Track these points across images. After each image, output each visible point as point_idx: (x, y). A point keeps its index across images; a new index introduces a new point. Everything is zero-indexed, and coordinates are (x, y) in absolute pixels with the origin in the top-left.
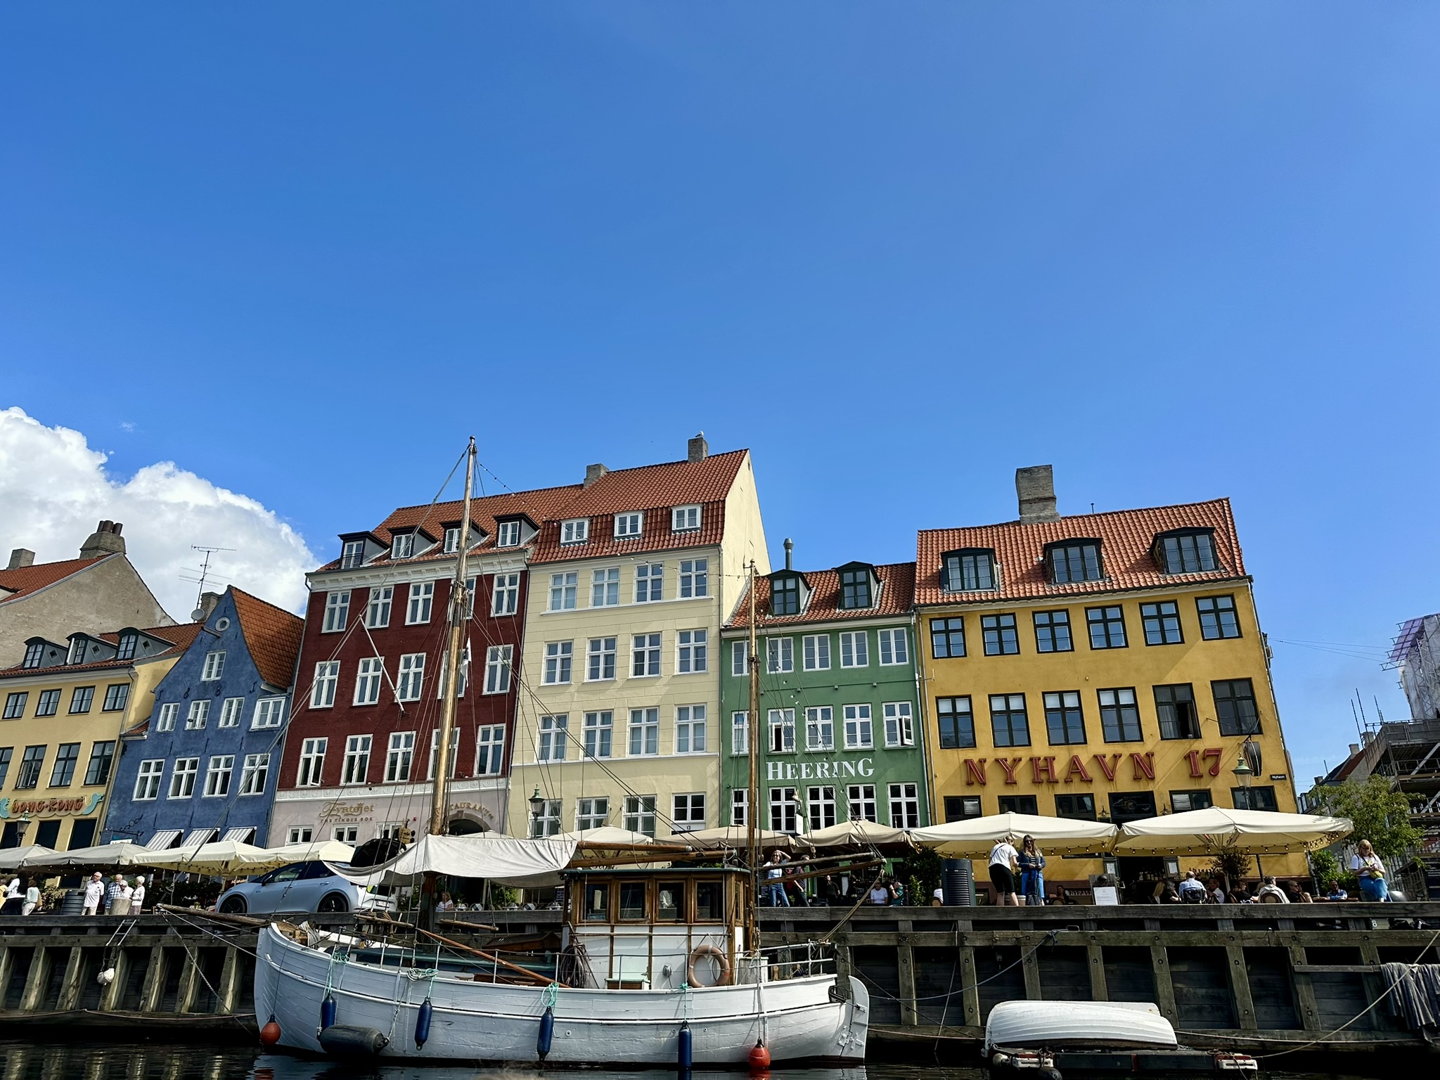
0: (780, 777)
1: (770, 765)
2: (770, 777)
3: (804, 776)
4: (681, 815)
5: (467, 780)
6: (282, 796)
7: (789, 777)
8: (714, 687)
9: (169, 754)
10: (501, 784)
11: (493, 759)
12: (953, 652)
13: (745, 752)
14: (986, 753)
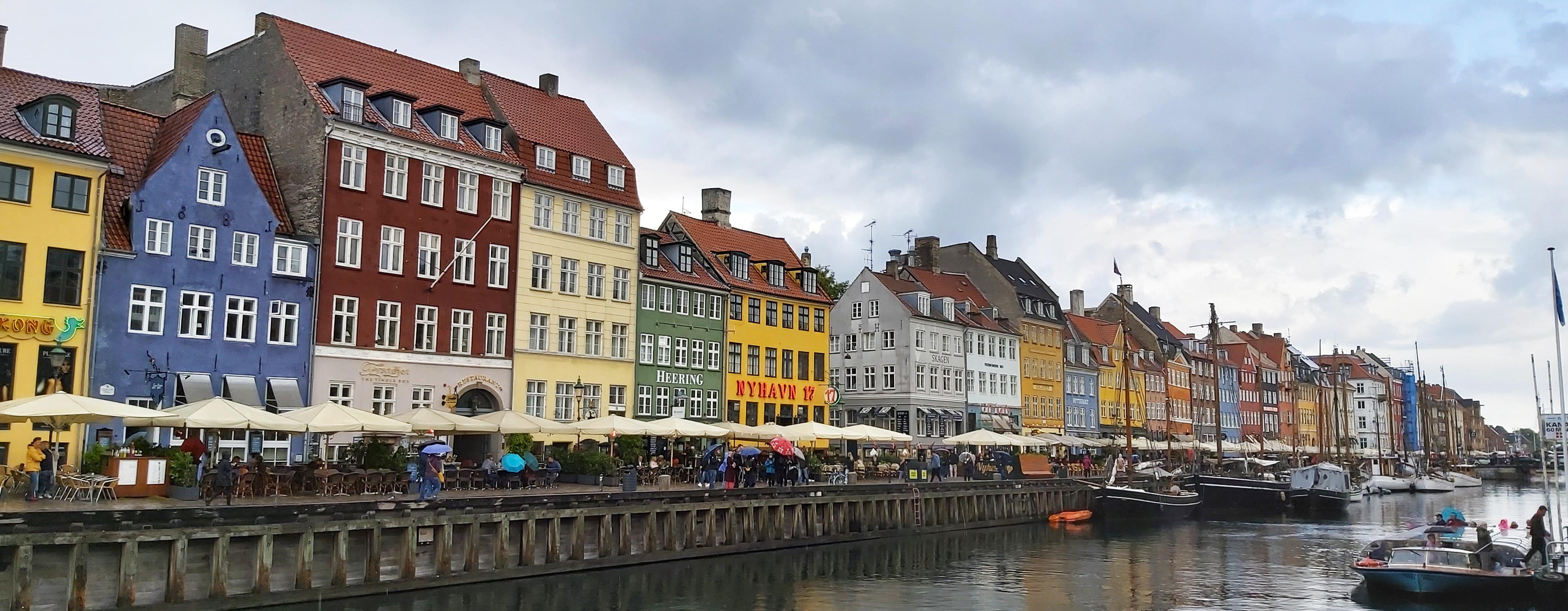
0: (663, 381)
1: (659, 371)
2: (658, 381)
3: (674, 382)
4: (612, 400)
5: (482, 357)
6: (321, 350)
7: (667, 381)
8: (634, 314)
9: (173, 284)
10: (507, 364)
11: (498, 342)
12: (737, 316)
13: (646, 362)
14: (744, 377)
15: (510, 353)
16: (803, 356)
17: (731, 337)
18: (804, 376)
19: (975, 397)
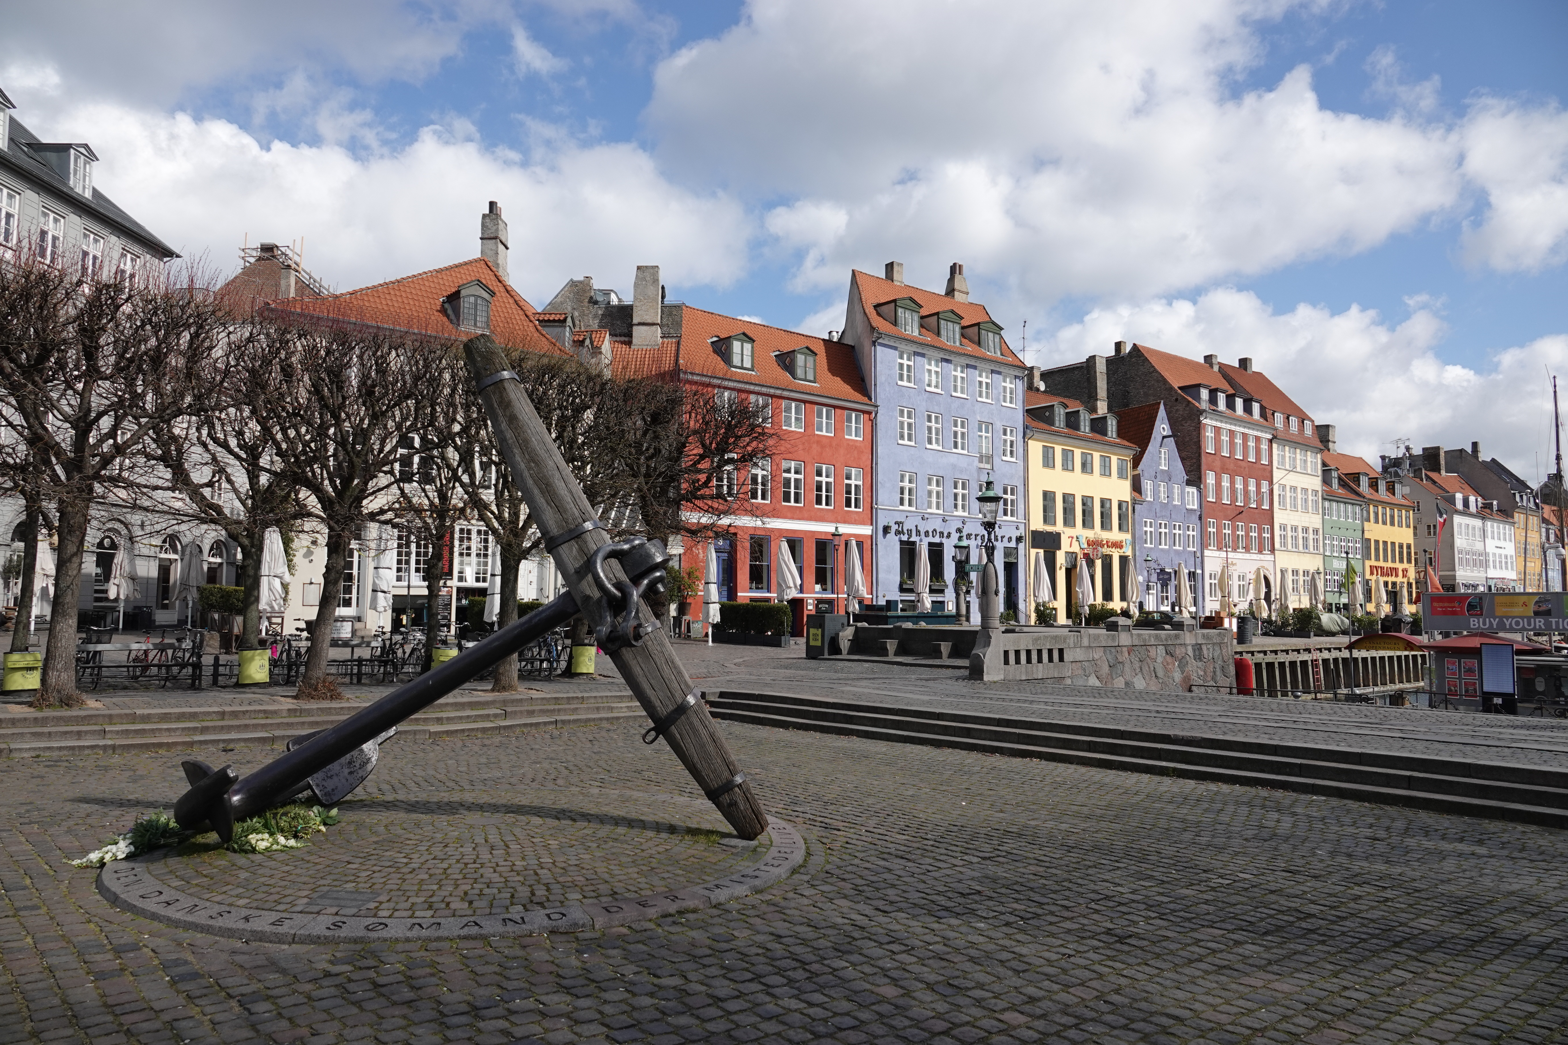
0: (1336, 567)
1: (1334, 560)
2: (1334, 566)
3: (1341, 567)
5: (1262, 554)
6: (1206, 552)
7: (1338, 567)
8: (1322, 522)
9: (1156, 517)
10: (1271, 558)
11: (1267, 545)
12: (1368, 520)
13: (1328, 553)
14: (1373, 563)
15: (1273, 550)
16: (1401, 546)
17: (1367, 536)
18: (1401, 561)
19: (1492, 573)
